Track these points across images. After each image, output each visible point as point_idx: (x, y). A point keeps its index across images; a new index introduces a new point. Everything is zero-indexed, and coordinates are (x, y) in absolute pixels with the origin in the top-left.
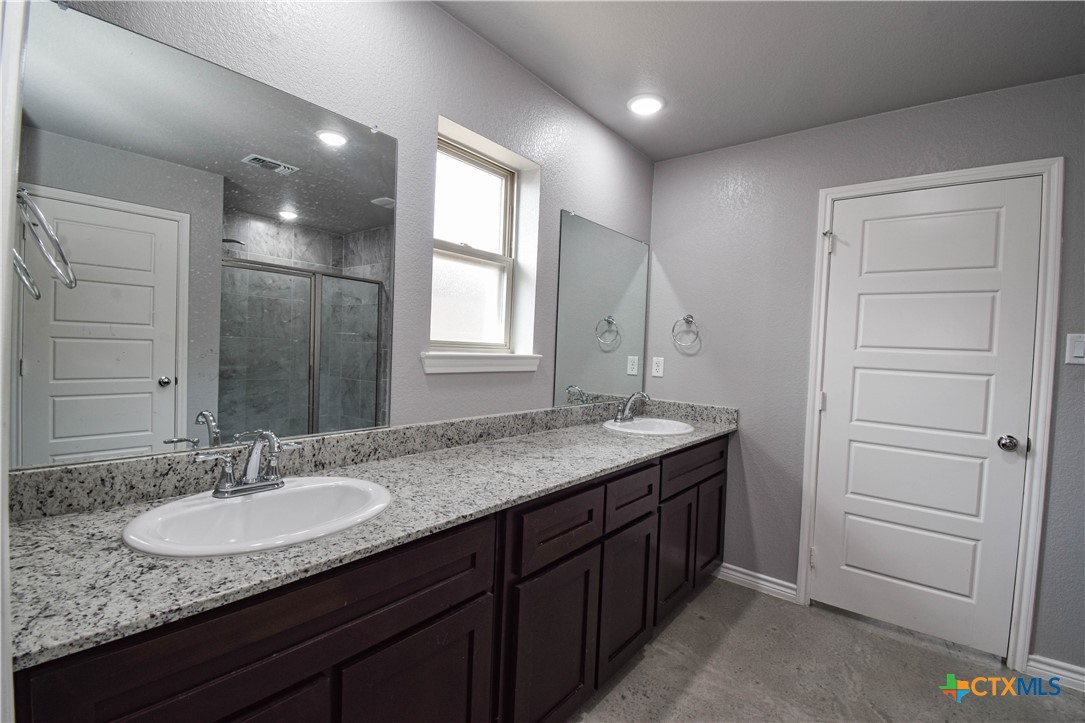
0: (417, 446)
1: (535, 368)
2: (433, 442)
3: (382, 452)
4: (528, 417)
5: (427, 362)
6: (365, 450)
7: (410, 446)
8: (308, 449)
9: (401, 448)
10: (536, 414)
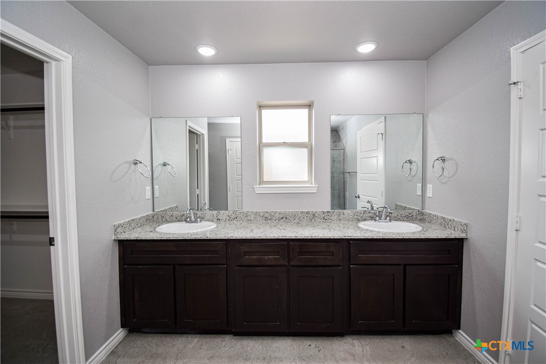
0: (252, 218)
1: (315, 192)
2: (259, 218)
3: (238, 219)
4: (311, 213)
5: (255, 189)
6: (233, 217)
7: (249, 218)
8: (215, 214)
9: (246, 218)
10: (316, 212)
